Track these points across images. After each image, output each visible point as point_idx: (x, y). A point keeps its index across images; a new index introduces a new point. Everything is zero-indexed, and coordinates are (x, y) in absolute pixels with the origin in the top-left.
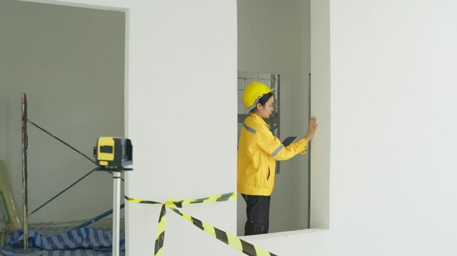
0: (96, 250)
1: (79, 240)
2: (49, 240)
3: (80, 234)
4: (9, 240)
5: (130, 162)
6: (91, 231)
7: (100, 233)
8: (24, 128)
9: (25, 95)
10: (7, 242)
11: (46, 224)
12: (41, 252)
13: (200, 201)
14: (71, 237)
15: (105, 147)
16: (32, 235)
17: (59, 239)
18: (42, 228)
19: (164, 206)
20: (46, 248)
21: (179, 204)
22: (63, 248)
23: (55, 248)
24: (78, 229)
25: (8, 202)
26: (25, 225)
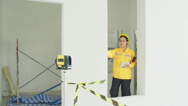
0: (47, 104)
1: (39, 99)
2: (27, 99)
3: (40, 97)
4: (11, 99)
5: (70, 66)
6: (44, 96)
7: (48, 97)
8: (17, 53)
9: (18, 39)
10: (10, 100)
11: (25, 93)
12: (24, 104)
13: (92, 83)
14: (36, 98)
15: (60, 59)
16: (20, 97)
17: (31, 99)
18: (24, 95)
19: (78, 85)
20: (26, 103)
21: (84, 84)
22: (33, 103)
23: (30, 103)
24: (39, 95)
25: (10, 84)
26: (18, 93)
